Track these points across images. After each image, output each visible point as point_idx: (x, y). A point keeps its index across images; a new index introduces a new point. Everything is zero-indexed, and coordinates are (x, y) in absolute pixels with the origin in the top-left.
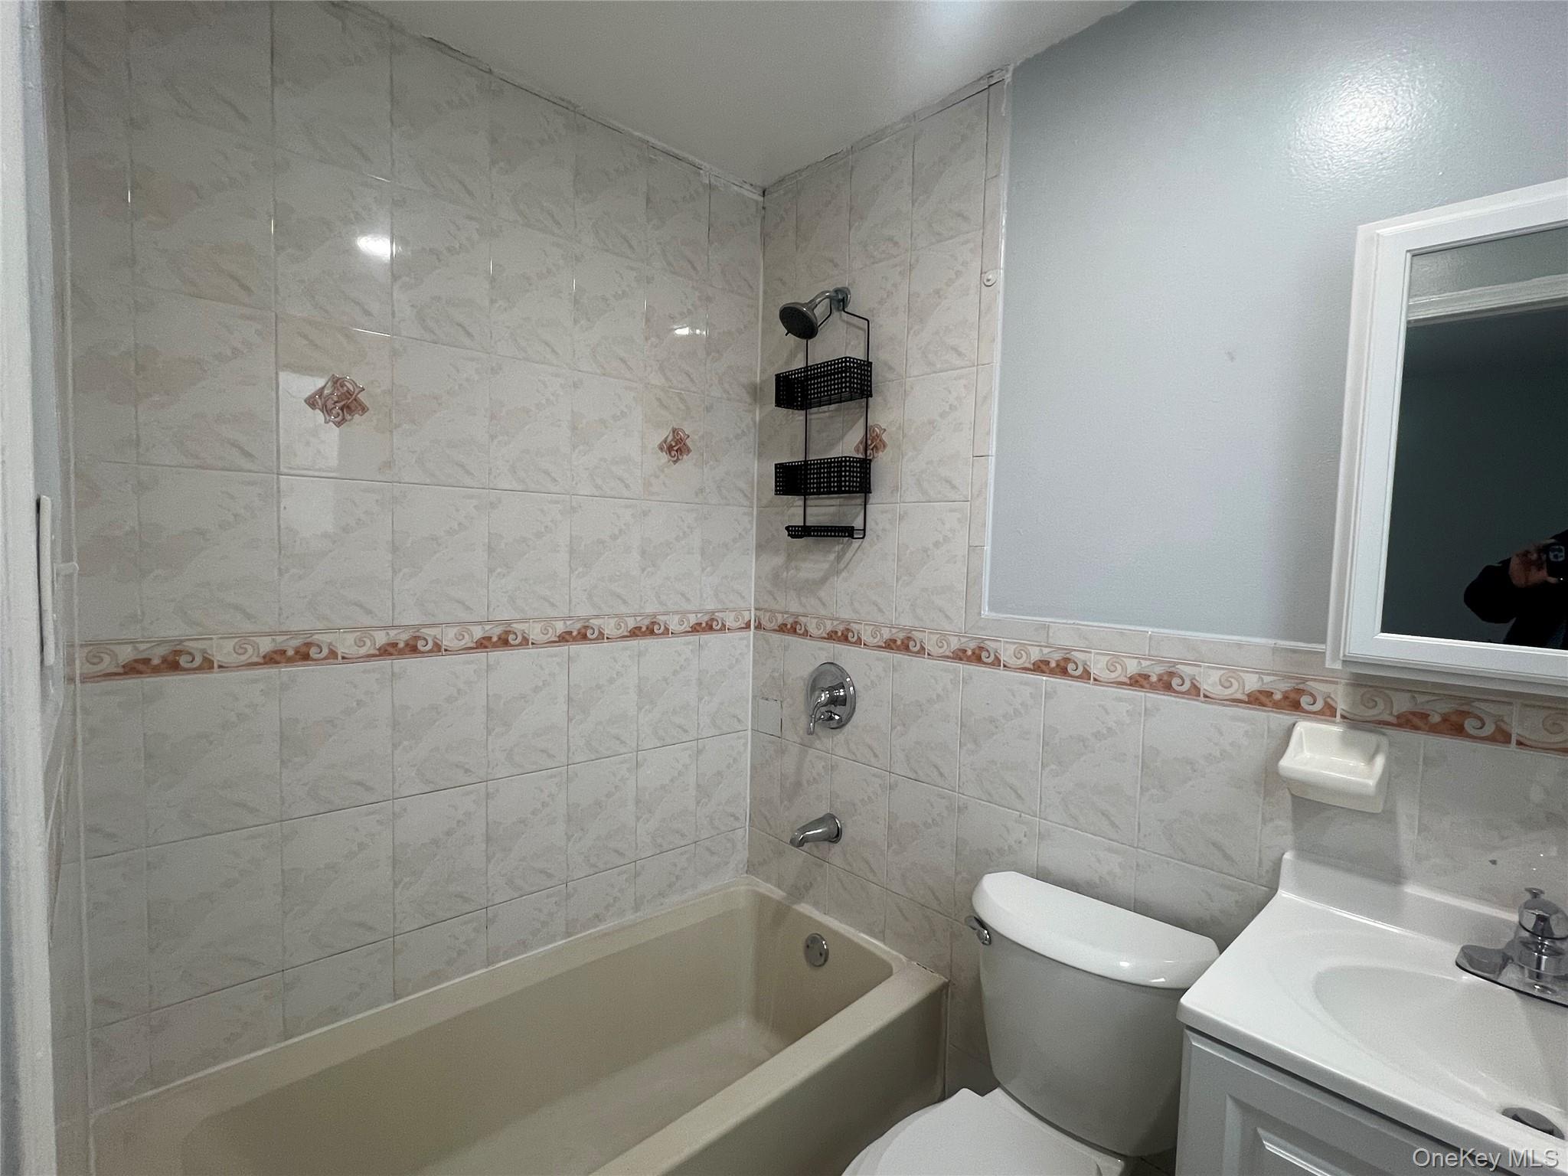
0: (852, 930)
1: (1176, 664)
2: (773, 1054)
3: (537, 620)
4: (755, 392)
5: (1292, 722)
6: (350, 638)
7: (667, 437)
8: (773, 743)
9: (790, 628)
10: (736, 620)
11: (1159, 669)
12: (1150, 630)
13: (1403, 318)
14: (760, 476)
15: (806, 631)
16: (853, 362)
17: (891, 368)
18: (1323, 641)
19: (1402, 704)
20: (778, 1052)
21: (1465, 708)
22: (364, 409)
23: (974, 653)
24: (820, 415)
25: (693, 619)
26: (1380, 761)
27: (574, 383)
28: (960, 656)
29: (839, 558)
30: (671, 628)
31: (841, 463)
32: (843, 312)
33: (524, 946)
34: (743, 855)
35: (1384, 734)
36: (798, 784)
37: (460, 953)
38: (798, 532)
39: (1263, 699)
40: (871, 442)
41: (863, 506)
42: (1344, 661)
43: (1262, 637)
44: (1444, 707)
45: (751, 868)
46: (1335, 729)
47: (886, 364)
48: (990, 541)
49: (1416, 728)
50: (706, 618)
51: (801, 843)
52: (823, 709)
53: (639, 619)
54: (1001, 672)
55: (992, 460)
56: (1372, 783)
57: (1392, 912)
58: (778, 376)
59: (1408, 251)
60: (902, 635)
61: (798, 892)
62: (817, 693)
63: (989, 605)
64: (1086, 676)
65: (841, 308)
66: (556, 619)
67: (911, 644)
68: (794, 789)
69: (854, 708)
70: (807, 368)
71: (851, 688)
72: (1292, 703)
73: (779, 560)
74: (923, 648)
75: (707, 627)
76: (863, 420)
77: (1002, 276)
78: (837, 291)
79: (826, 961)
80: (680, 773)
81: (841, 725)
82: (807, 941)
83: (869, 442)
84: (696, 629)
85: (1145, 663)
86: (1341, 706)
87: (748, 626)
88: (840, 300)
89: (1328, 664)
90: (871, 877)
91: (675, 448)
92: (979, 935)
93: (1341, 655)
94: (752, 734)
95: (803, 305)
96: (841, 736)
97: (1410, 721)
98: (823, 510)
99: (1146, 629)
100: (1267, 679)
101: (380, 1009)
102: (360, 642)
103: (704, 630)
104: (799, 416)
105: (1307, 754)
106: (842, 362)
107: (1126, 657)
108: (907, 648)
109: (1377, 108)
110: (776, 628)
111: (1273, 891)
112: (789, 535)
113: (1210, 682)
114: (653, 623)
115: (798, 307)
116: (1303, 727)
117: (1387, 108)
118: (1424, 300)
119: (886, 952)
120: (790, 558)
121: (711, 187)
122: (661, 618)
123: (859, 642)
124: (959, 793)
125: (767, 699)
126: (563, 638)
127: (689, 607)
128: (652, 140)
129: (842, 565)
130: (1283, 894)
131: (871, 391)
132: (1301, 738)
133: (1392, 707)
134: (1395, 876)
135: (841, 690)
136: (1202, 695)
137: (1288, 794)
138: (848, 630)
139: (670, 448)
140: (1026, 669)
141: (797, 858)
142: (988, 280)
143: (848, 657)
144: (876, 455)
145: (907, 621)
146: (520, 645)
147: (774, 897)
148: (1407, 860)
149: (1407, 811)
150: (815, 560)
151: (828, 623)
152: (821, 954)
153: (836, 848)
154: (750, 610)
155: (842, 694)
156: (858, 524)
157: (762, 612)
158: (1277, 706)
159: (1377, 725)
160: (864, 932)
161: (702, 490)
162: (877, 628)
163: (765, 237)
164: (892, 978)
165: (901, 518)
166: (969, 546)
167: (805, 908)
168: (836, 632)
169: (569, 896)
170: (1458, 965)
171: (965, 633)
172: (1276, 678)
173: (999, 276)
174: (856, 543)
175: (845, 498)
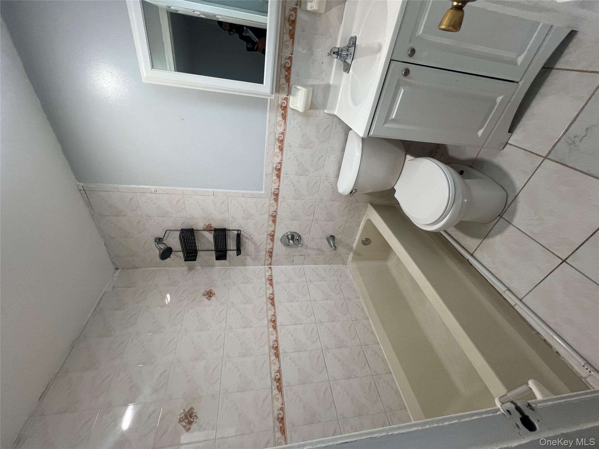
0: (359, 231)
1: (275, 138)
2: (395, 254)
3: (269, 337)
4: (191, 269)
5: (290, 108)
6: (276, 403)
7: (206, 298)
8: (306, 258)
9: (270, 253)
10: (268, 271)
11: (277, 143)
12: (266, 145)
13: (173, 72)
14: (220, 266)
15: (271, 248)
16: (181, 235)
17: (184, 223)
18: (267, 99)
19: (283, 81)
20: (395, 253)
21: (283, 66)
22: (192, 409)
23: (275, 196)
24: (199, 246)
25: (268, 285)
26: (298, 87)
27: (185, 331)
28: (276, 200)
29: (248, 238)
30: (271, 292)
31: (215, 238)
32: (163, 239)
33: (372, 332)
34: (341, 266)
35: (292, 86)
36: (318, 249)
37: (376, 353)
38: (239, 251)
39: (284, 116)
40: (208, 229)
41: (230, 231)
42: (272, 94)
43: (267, 114)
44: (283, 71)
45: (344, 263)
46: (291, 98)
47: (182, 224)
48: (241, 191)
49: (289, 78)
50: (268, 281)
51: (335, 247)
52: (295, 242)
53: (268, 303)
54: (281, 188)
55: (215, 190)
56: (304, 89)
57: (337, 87)
58: (185, 260)
59: (152, 69)
60: (271, 218)
61: (351, 249)
62: (290, 244)
63: (260, 191)
64: (280, 163)
65: (162, 240)
66: (268, 331)
67: (273, 215)
68: (320, 251)
69: (294, 232)
70: (183, 251)
71: (288, 233)
72: (285, 108)
73: (248, 258)
74: (275, 211)
75: (270, 280)
76: (201, 232)
77: (153, 187)
78: (155, 241)
79: (368, 239)
80: (317, 287)
81: (299, 236)
82: (364, 245)
83: (209, 229)
84: (271, 284)
85: (276, 147)
86: (285, 96)
87: (270, 268)
88: (159, 240)
89: (273, 98)
90: (344, 226)
91: (210, 295)
92: (354, 193)
93: (270, 95)
94: (305, 265)
95: (160, 252)
96: (303, 237)
97: (288, 80)
98: (232, 244)
99: (266, 147)
100: (278, 114)
101: (394, 377)
102: (277, 400)
103: (272, 282)
104: (200, 254)
105: (298, 105)
106: (181, 238)
107: (274, 152)
108: (275, 216)
109: (105, 75)
110: (271, 258)
111: (335, 116)
112: (240, 255)
113: (281, 130)
114: (270, 298)
115: (160, 253)
116: (291, 105)
117: (105, 72)
118: (168, 67)
119: (364, 221)
120: (248, 255)
121: (114, 287)
122: (268, 296)
123: (274, 231)
124: (317, 200)
125: (293, 261)
126: (275, 328)
127: (264, 287)
128: (93, 310)
129: (250, 237)
130: (336, 113)
131: (191, 229)
132: (294, 106)
133: (284, 84)
134: (328, 87)
135: (289, 236)
136: (284, 132)
137: (309, 111)
138: (270, 235)
139: (210, 296)
140: (279, 181)
141: (340, 249)
142: (154, 191)
143: (279, 235)
144: (213, 227)
145: (267, 216)
146: (277, 342)
147: (352, 255)
148: (323, 83)
149: (312, 82)
150: (248, 246)
151: (268, 241)
152: (367, 240)
153: (336, 237)
154: (265, 267)
155: (290, 236)
156: (236, 232)
157: (266, 263)
158: (286, 112)
159: (289, 87)
160: (359, 228)
161: (225, 285)
162: (269, 226)
163: (135, 267)
164: (370, 219)
165: (234, 218)
166: (242, 197)
167: (355, 245)
168: (271, 239)
169: (357, 319)
170: (348, 72)
171: (269, 198)
172: (278, 112)
173: (153, 188)
174: (242, 233)
175: (227, 237)
